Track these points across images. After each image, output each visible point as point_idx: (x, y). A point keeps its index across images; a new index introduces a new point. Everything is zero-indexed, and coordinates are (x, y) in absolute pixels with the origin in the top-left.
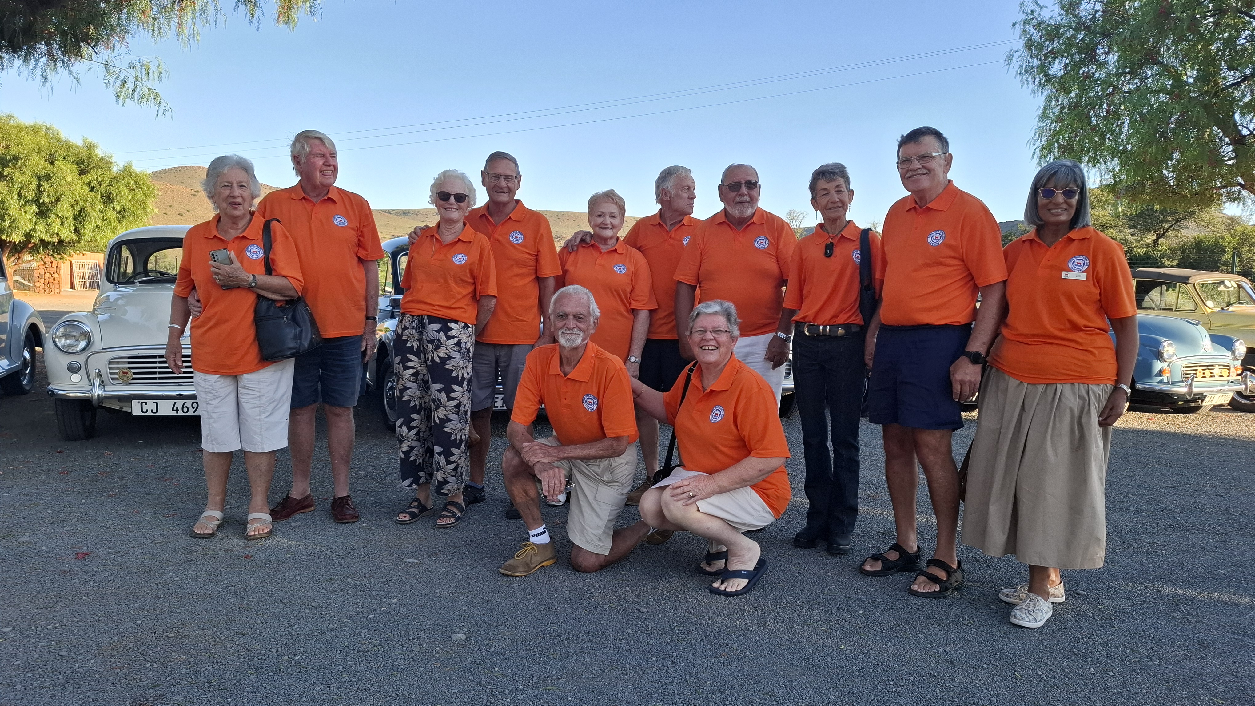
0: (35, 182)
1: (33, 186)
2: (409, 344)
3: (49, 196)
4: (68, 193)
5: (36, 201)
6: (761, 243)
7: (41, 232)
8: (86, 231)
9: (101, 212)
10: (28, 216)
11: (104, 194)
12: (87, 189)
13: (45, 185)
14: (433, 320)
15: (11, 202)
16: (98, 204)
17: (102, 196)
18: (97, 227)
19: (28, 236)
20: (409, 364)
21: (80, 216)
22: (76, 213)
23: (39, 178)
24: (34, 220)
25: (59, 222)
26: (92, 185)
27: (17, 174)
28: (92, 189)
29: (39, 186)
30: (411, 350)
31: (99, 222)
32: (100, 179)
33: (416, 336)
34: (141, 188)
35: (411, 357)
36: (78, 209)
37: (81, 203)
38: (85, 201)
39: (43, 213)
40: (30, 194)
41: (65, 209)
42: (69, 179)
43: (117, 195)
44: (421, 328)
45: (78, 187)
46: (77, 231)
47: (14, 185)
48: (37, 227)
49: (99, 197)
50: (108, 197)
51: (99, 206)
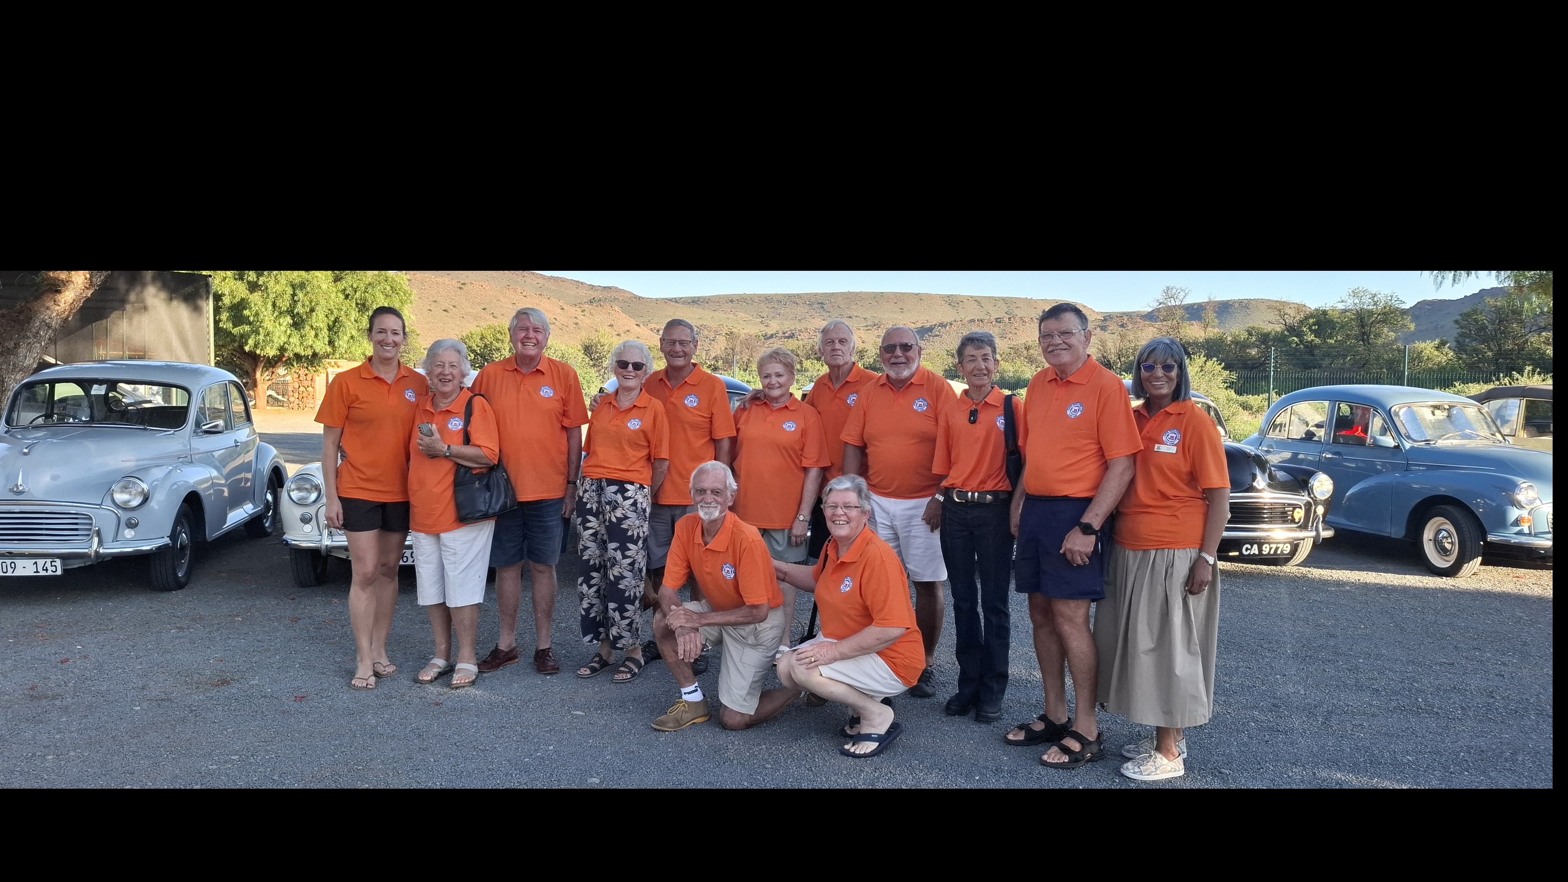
0: (290, 291)
1: (287, 297)
2: (588, 506)
3: (303, 306)
4: (323, 302)
5: (291, 312)
6: (920, 405)
7: (295, 346)
8: (341, 342)
9: (356, 321)
10: (283, 328)
11: (359, 301)
12: (342, 297)
13: (300, 295)
14: (610, 482)
15: (265, 313)
16: (353, 312)
17: (357, 304)
18: (352, 337)
19: (282, 349)
20: (588, 525)
21: (334, 327)
22: (331, 323)
23: (293, 286)
24: (289, 332)
25: (313, 333)
26: (347, 292)
27: (271, 284)
28: (347, 297)
29: (294, 295)
30: (590, 512)
31: (354, 333)
32: (355, 286)
33: (596, 499)
34: (397, 294)
35: (590, 518)
36: (333, 319)
37: (335, 311)
38: (340, 310)
39: (298, 324)
40: (284, 304)
41: (320, 320)
42: (324, 286)
43: (373, 302)
44: (600, 490)
45: (333, 296)
46: (331, 343)
47: (268, 295)
48: (291, 340)
49: (354, 305)
50: (364, 305)
51: (354, 314)
